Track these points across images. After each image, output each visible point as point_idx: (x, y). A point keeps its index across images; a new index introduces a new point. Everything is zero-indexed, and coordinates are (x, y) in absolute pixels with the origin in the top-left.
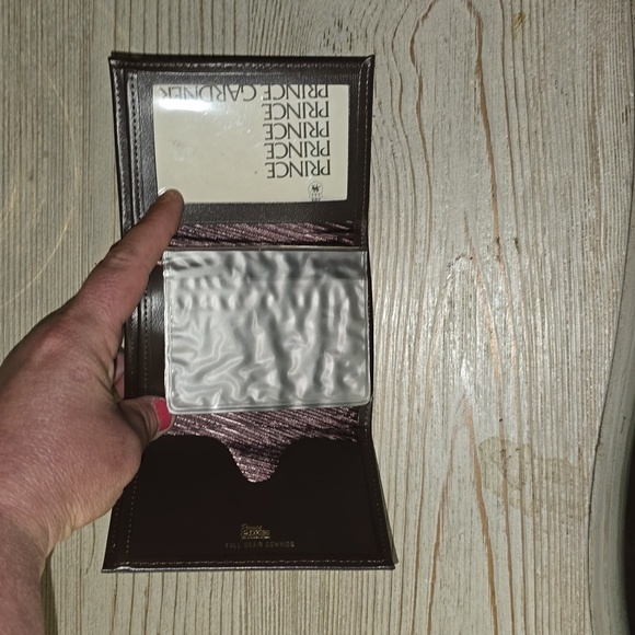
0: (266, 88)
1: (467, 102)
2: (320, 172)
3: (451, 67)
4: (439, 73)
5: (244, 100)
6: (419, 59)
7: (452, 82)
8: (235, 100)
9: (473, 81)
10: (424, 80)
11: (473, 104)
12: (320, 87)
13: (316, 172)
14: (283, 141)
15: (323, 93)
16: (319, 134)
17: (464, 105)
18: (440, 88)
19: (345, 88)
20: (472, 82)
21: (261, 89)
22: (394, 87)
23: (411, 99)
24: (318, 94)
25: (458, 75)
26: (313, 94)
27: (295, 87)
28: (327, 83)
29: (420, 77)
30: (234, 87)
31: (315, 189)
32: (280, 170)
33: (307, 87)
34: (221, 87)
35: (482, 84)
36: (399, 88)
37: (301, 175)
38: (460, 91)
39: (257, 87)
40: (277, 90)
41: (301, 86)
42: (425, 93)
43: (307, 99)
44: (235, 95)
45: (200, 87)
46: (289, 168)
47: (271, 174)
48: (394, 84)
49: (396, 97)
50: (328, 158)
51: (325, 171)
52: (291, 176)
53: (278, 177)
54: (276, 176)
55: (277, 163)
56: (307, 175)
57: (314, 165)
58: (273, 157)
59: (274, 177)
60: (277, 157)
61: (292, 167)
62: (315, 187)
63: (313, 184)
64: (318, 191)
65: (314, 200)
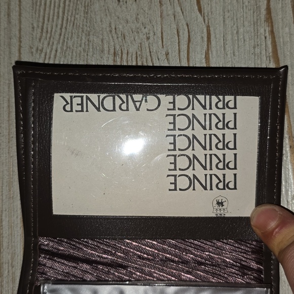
0: (170, 98)
1: (257, 50)
2: (226, 186)
3: (239, 15)
4: (227, 22)
5: (148, 110)
6: (206, 9)
7: (241, 30)
8: (138, 110)
9: (264, 29)
10: (212, 29)
11: (264, 52)
12: (228, 98)
13: (221, 186)
14: (187, 152)
15: (231, 105)
16: (226, 146)
17: (254, 54)
18: (229, 37)
19: (256, 100)
20: (262, 31)
21: (166, 99)
22: (181, 38)
23: (199, 49)
24: (226, 105)
25: (246, 23)
26: (220, 105)
27: (201, 98)
28: (235, 94)
29: (208, 27)
30: (138, 97)
31: (220, 204)
32: (183, 182)
33: (214, 97)
34: (124, 96)
35: (272, 32)
36: (186, 39)
37: (205, 188)
38: (250, 39)
39: (161, 97)
40: (182, 100)
41: (208, 97)
42: (213, 43)
43: (214, 110)
44: (138, 104)
45: (102, 96)
46: (193, 180)
47: (173, 187)
48: (181, 34)
49: (184, 47)
50: (235, 171)
51: (231, 185)
52: (194, 189)
53: (180, 190)
54: (178, 189)
55: (180, 176)
56: (211, 189)
57: (219, 179)
58: (175, 169)
59: (175, 189)
60: (180, 169)
61: (195, 180)
62: (220, 201)
63: (218, 199)
64: (223, 205)
65: (219, 215)
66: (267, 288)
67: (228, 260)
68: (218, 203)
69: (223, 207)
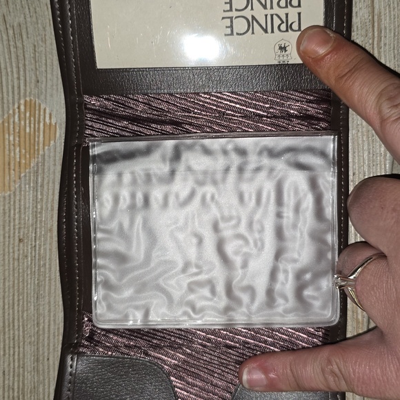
2: (289, 28)
13: (283, 27)
31: (283, 49)
32: (240, 25)
37: (266, 31)
46: (251, 22)
47: (229, 31)
51: (295, 26)
52: (253, 33)
53: (238, 34)
54: (235, 33)
55: (236, 17)
56: (272, 32)
57: (281, 19)
58: (231, 10)
59: (232, 34)
60: (236, 10)
61: (255, 22)
62: (283, 46)
63: (280, 43)
64: (286, 51)
65: (281, 63)
66: (335, 136)
67: (292, 112)
68: (281, 48)
69: (287, 53)
